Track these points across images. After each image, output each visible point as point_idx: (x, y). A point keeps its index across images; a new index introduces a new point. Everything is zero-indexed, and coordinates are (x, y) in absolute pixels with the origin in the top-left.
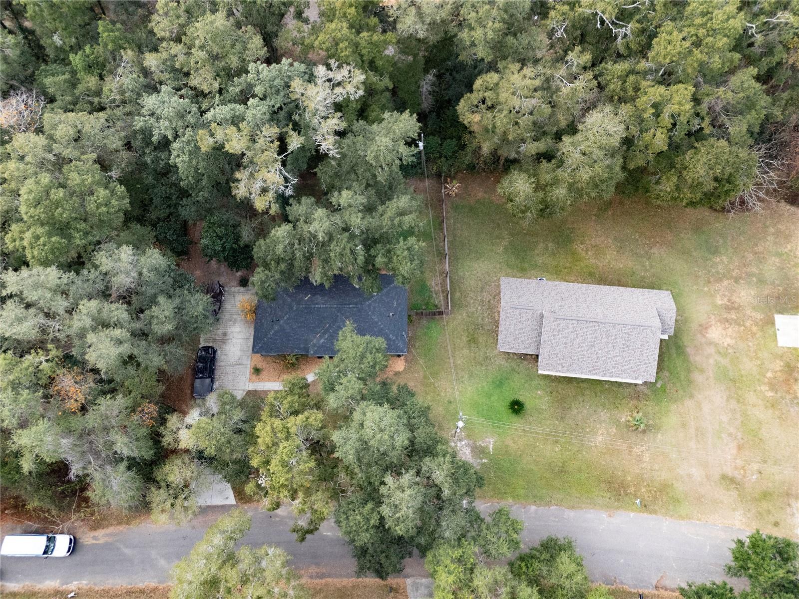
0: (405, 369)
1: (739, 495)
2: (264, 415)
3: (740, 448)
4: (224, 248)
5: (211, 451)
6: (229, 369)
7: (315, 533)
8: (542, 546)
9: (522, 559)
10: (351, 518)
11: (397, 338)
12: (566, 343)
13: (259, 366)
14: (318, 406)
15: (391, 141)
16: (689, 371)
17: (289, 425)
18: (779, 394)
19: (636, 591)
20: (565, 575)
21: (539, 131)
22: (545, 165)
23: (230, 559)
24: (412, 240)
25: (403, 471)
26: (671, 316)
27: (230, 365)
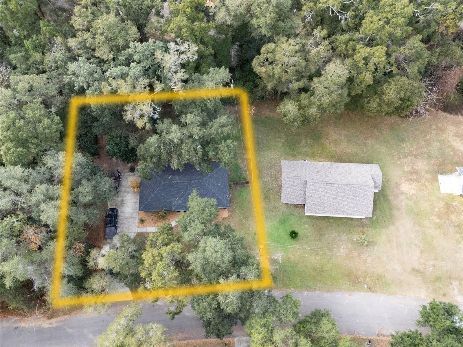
0: (228, 216)
1: (423, 279)
2: (147, 247)
3: (422, 252)
4: (120, 150)
5: (117, 270)
6: (126, 221)
7: (180, 314)
8: (312, 314)
9: (300, 323)
10: (200, 304)
11: (223, 198)
12: (320, 197)
13: (143, 218)
14: (178, 240)
15: (214, 85)
16: (391, 209)
17: (162, 252)
18: (443, 220)
19: (367, 338)
20: (326, 331)
21: (300, 76)
22: (303, 95)
23: (131, 332)
24: (229, 141)
25: (230, 275)
26: (379, 179)
27: (126, 218)
